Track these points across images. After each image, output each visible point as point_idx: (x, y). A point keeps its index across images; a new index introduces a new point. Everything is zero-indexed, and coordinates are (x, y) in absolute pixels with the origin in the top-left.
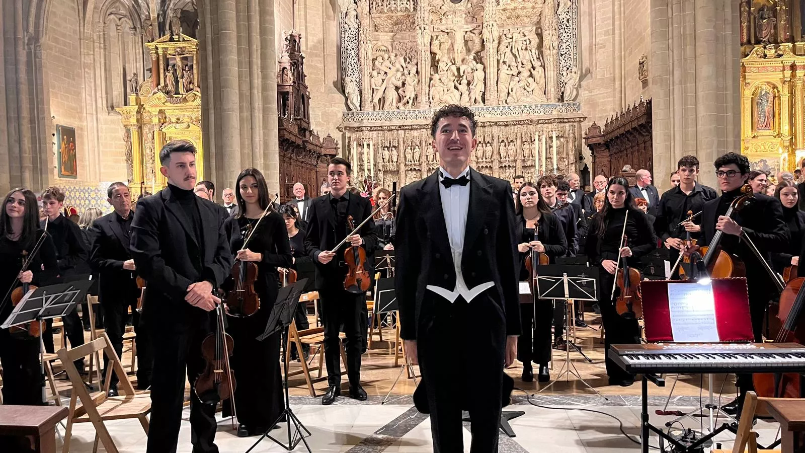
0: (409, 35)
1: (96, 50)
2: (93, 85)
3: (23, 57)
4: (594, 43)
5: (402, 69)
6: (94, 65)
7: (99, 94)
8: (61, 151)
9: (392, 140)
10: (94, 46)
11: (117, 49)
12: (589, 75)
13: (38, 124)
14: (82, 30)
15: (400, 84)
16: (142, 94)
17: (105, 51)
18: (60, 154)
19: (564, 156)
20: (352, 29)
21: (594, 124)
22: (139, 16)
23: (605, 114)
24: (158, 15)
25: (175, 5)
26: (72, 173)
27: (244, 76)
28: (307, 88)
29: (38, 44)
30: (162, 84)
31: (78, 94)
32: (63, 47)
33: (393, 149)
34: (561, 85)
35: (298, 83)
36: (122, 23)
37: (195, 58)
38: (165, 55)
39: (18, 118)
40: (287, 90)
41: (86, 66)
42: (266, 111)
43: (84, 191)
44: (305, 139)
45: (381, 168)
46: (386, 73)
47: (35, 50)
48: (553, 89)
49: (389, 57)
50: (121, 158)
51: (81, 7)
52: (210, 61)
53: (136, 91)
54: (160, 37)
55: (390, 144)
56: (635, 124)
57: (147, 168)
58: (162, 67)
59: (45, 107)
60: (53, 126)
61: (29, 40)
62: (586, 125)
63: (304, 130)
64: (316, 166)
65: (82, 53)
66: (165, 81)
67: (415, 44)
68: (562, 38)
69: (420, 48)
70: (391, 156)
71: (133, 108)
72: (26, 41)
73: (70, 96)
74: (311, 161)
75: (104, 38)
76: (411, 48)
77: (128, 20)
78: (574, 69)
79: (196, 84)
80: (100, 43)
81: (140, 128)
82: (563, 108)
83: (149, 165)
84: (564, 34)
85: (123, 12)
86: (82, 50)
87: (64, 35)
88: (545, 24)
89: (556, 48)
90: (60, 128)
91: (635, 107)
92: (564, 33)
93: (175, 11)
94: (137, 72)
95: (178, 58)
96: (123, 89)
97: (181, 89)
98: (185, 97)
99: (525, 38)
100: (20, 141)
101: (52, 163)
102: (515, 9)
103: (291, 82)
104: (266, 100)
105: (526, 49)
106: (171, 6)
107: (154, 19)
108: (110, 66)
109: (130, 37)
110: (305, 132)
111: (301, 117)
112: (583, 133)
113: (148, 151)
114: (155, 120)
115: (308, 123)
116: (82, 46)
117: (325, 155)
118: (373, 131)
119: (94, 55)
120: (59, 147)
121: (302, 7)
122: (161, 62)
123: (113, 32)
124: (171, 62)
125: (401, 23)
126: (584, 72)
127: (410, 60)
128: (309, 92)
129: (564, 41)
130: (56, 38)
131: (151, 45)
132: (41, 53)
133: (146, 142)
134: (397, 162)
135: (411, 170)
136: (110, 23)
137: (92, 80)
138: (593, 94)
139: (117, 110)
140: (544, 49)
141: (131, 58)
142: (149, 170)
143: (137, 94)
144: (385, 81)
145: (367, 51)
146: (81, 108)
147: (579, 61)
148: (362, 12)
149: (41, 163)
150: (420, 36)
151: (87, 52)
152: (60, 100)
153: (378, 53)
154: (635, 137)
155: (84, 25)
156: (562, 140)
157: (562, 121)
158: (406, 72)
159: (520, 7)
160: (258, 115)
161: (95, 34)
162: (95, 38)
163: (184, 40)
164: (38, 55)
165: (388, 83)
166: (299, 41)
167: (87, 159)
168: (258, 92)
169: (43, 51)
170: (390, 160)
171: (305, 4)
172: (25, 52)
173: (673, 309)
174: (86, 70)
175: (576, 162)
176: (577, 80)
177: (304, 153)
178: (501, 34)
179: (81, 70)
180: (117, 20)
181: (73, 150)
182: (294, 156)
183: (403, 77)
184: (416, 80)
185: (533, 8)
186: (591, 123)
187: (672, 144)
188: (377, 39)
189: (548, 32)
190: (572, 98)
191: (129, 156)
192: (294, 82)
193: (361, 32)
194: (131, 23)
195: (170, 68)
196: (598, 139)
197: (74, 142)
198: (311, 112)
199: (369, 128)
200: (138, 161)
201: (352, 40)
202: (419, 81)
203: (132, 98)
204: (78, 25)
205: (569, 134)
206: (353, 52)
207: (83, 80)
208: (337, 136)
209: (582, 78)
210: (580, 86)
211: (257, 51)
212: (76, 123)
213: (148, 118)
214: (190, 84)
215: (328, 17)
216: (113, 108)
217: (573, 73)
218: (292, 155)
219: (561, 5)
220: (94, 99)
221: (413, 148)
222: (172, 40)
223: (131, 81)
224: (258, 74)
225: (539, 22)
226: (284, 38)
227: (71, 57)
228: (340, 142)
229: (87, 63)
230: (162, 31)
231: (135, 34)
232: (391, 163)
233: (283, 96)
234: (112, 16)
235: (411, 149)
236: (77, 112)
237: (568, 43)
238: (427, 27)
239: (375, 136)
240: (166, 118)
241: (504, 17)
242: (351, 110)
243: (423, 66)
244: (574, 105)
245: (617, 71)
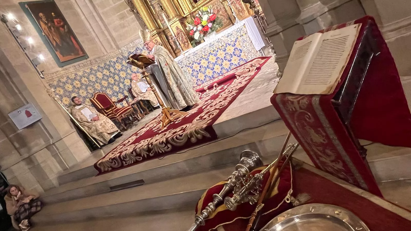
8: (44, 34)
26: (79, 54)
43: (107, 67)
50: (125, 11)
57: (154, 8)
90: (26, 6)
120: (39, 30)
142: (158, 9)
167: (91, 30)
181: (63, 27)
197: (59, 15)
200: (140, 4)
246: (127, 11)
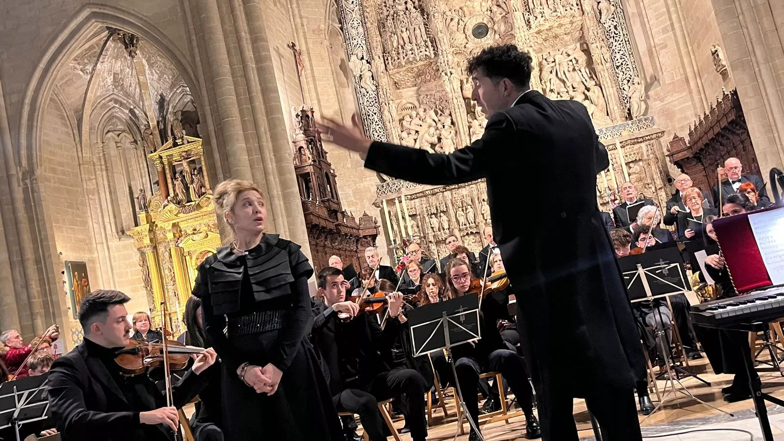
0: (436, 86)
1: (97, 173)
2: (99, 210)
3: (19, 195)
4: (653, 44)
5: (434, 124)
6: (98, 190)
7: (106, 220)
8: (73, 289)
9: (438, 205)
10: (95, 169)
11: (120, 168)
12: (656, 82)
13: (45, 263)
14: (80, 155)
15: (435, 140)
16: (152, 210)
17: (107, 173)
18: (73, 292)
19: (649, 181)
20: (370, 92)
21: (676, 137)
22: (138, 128)
23: (686, 123)
24: (158, 122)
25: (174, 107)
27: (256, 163)
28: (330, 165)
29: (33, 178)
30: (172, 195)
31: (85, 223)
32: (61, 177)
33: (442, 214)
34: (624, 100)
35: (319, 161)
36: (122, 139)
37: (202, 159)
38: (170, 163)
39: (23, 261)
40: (307, 171)
41: (90, 192)
42: (286, 197)
44: (337, 223)
45: (431, 239)
46: (417, 132)
47: (32, 184)
48: (616, 108)
49: (417, 114)
50: (139, 285)
51: (76, 132)
52: (217, 156)
53: (146, 207)
54: (163, 144)
55: (437, 209)
56: (724, 123)
57: (168, 292)
58: (168, 176)
59: (50, 243)
60: (62, 263)
61: (23, 174)
62: (666, 140)
63: (335, 212)
64: (356, 251)
65: (84, 179)
66: (174, 191)
67: (444, 93)
68: (614, 48)
69: (450, 96)
70: (440, 223)
71: (144, 227)
72: (21, 177)
73: (75, 227)
74: (349, 247)
75: (105, 158)
76: (440, 98)
77: (127, 135)
78: (636, 80)
79: (208, 186)
80: (101, 165)
81: (155, 248)
82: (635, 127)
83: (171, 288)
84: (615, 44)
85: (120, 127)
86: (83, 176)
87: (61, 164)
88: (590, 36)
89: (609, 60)
90: (69, 265)
91: (719, 104)
92: (614, 42)
93: (175, 114)
94: (144, 188)
95: (185, 163)
96: (131, 209)
97: (193, 196)
98: (199, 204)
99: (570, 58)
100: (27, 286)
101: (65, 303)
102: (550, 28)
103: (310, 161)
104: (284, 185)
105: (574, 70)
106: (170, 109)
107: (154, 128)
108: (115, 188)
109: (132, 151)
110: (336, 215)
111: (330, 197)
112: (665, 150)
113: (167, 272)
114: (170, 236)
115: (339, 204)
116: (82, 172)
117: (365, 237)
118: (414, 199)
119: (96, 179)
120: (71, 285)
121: (310, 79)
122: (167, 171)
123: (113, 151)
124: (178, 169)
125: (424, 73)
126: (649, 80)
127: (442, 111)
128: (334, 170)
129: (617, 51)
130: (54, 168)
131: (155, 155)
132: (38, 186)
133: (164, 262)
134: (449, 229)
135: (467, 234)
136: (109, 141)
137: (98, 206)
138: (665, 103)
139: (128, 233)
140: (595, 66)
141: (136, 175)
142: (171, 294)
143: (147, 212)
144: (418, 141)
145: (392, 112)
146: (90, 239)
147: (639, 69)
148: (377, 71)
149: (53, 307)
150: (447, 82)
151: (89, 178)
152: (65, 234)
153: (404, 112)
154: (728, 139)
155: (82, 149)
156: (641, 163)
157: (636, 141)
158: (440, 126)
159: (556, 24)
160: (279, 203)
161: (94, 157)
162: (95, 160)
163: (188, 142)
164: (36, 189)
165: (421, 142)
166: (313, 116)
168: (274, 178)
169: (40, 184)
170: (441, 228)
171: (313, 76)
172: (21, 189)
173: (763, 246)
174: (90, 196)
175: (665, 185)
176: (643, 91)
177: (340, 238)
178: (540, 60)
179: (85, 197)
180: (116, 137)
181: (86, 286)
182: (328, 243)
183: (438, 131)
184: (453, 132)
185: (572, 23)
186: (672, 137)
187: (776, 135)
188: (400, 97)
189: (595, 45)
190: (642, 113)
191: (148, 282)
192: (314, 161)
193: (381, 93)
194: (130, 137)
195: (177, 175)
196: (685, 152)
197: (86, 276)
198: (339, 192)
199: (409, 197)
200: (157, 286)
201: (372, 103)
202: (456, 132)
203: (142, 216)
204: (75, 150)
205: (648, 155)
206: (375, 116)
207: (88, 207)
208: (374, 213)
209: (647, 89)
210: (647, 97)
211: (266, 133)
212: (86, 256)
213: (162, 236)
214: (201, 187)
215: (342, 85)
216: (123, 232)
217: (636, 85)
218: (326, 243)
219: (604, 12)
220: (102, 226)
221: (464, 210)
222: (175, 145)
223: (138, 198)
224: (271, 159)
225: (582, 37)
226: (294, 114)
227: (71, 186)
228: (379, 220)
229: (90, 189)
230: (164, 139)
231: (136, 148)
232: (442, 231)
233: (304, 178)
234: (110, 134)
235: (463, 210)
236: (86, 244)
237: (621, 52)
238: (453, 71)
239: (417, 204)
240: (181, 231)
241: (540, 41)
242: (385, 181)
243: (458, 114)
244: (646, 120)
245: (688, 70)
246: (141, 286)
